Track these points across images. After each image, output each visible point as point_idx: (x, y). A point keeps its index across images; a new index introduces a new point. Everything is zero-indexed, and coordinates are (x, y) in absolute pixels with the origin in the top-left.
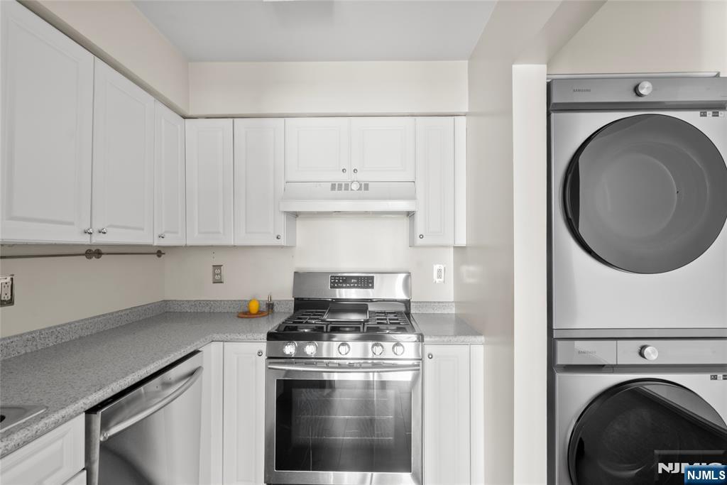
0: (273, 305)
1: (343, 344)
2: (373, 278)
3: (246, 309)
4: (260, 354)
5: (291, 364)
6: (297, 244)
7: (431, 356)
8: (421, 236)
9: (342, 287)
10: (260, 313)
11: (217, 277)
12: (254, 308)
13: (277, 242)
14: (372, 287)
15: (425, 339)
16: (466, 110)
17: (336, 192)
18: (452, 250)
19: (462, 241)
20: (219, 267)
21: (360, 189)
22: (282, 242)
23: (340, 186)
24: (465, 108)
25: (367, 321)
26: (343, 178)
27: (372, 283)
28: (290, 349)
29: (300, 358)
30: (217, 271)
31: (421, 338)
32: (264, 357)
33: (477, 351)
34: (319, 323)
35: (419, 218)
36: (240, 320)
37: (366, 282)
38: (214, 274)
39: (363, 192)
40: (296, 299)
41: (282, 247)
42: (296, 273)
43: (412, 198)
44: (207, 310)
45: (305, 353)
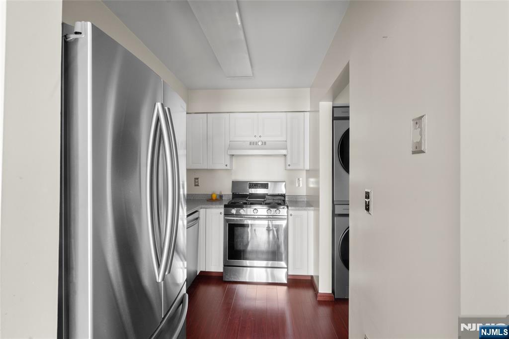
0: (222, 196)
1: (255, 209)
2: (268, 184)
3: (211, 198)
4: (221, 213)
5: (234, 217)
6: (234, 168)
7: (291, 215)
8: (289, 165)
9: (253, 188)
10: (216, 200)
11: (197, 183)
12: (214, 197)
13: (226, 168)
14: (268, 188)
15: (289, 208)
16: (309, 110)
17: (252, 146)
18: (305, 171)
19: (307, 167)
20: (197, 179)
21: (262, 144)
22: (228, 167)
23: (253, 143)
24: (309, 109)
25: (265, 201)
26: (255, 140)
27: (268, 186)
28: (234, 211)
29: (238, 215)
30: (196, 181)
31: (288, 207)
32: (223, 214)
33: (310, 213)
34: (245, 201)
35: (288, 157)
36: (208, 202)
37: (265, 186)
38: (195, 182)
39: (263, 146)
40: (233, 194)
41: (228, 169)
42: (233, 182)
43: (286, 149)
44: (192, 198)
45: (240, 213)
